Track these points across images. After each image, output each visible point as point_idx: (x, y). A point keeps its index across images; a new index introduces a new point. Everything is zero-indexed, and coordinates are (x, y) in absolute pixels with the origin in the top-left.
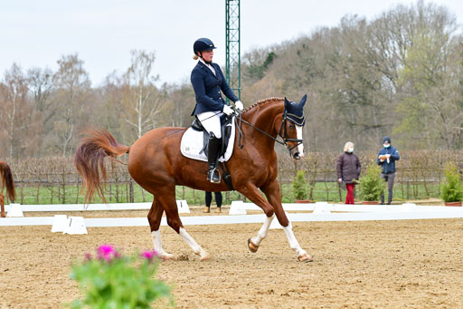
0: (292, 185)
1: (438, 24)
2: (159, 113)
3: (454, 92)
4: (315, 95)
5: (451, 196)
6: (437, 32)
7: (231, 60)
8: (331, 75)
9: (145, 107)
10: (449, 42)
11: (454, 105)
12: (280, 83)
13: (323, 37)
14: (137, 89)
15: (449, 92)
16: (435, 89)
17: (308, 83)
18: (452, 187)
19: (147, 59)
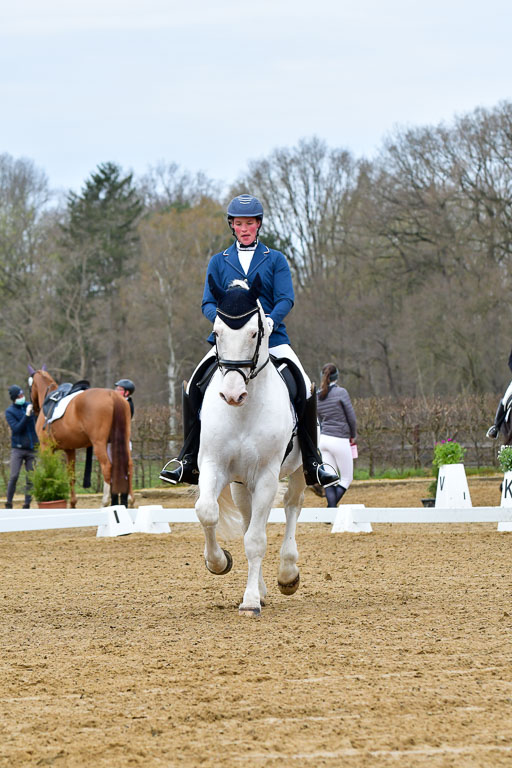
1: (17, 192)
3: (48, 309)
5: (49, 490)
6: (16, 204)
10: (36, 222)
11: (48, 331)
15: (38, 308)
16: (16, 305)
18: (51, 475)
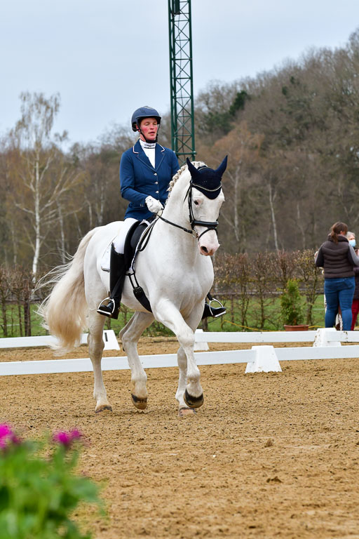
0: (279, 302)
2: (67, 192)
4: (311, 156)
7: (179, 108)
8: (336, 125)
9: (44, 183)
12: (258, 138)
13: (323, 65)
14: (30, 155)
17: (300, 138)
19: (47, 107)
